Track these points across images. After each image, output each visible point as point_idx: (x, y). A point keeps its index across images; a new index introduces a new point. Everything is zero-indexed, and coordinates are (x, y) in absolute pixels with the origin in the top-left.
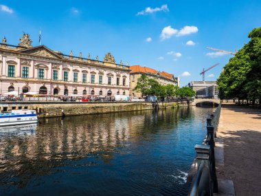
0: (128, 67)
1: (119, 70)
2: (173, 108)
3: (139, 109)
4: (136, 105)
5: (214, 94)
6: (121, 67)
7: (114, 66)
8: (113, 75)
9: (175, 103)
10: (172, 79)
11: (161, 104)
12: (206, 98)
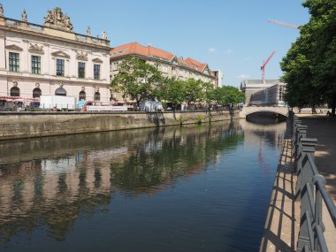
0: (107, 42)
1: (83, 45)
2: (200, 123)
3: (111, 127)
4: (102, 119)
5: (278, 98)
6: (89, 41)
7: (71, 37)
8: (68, 57)
9: (203, 114)
10: (206, 72)
11: (169, 116)
12: (263, 105)
